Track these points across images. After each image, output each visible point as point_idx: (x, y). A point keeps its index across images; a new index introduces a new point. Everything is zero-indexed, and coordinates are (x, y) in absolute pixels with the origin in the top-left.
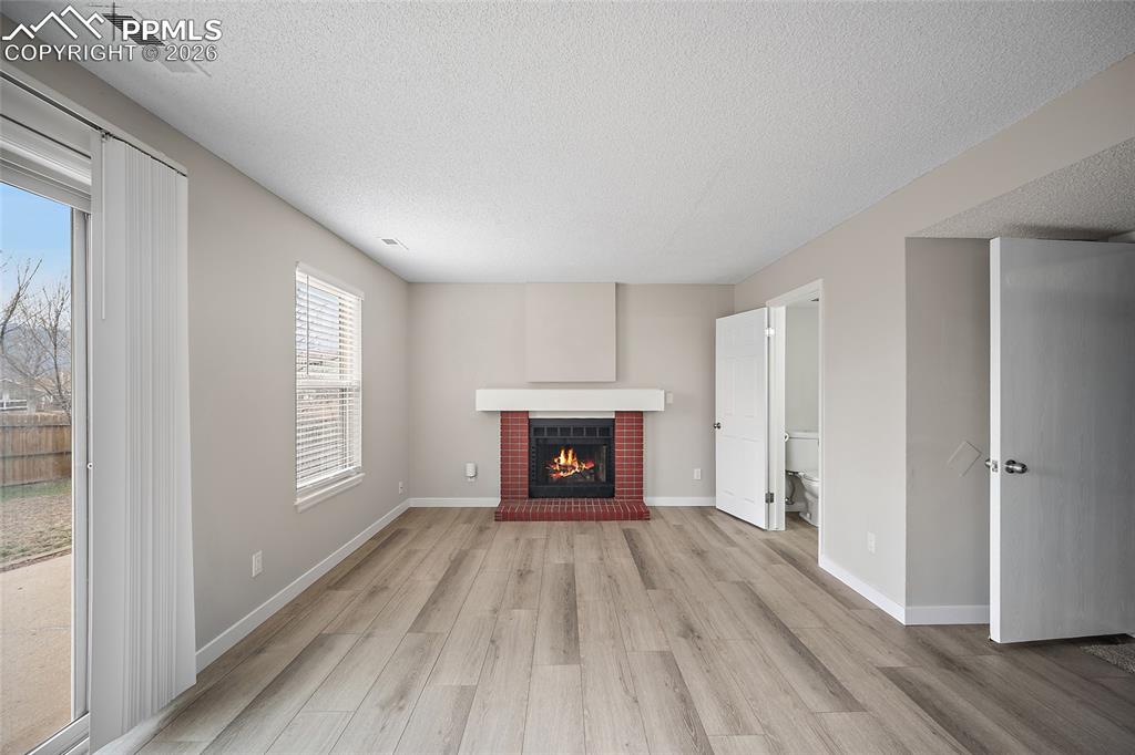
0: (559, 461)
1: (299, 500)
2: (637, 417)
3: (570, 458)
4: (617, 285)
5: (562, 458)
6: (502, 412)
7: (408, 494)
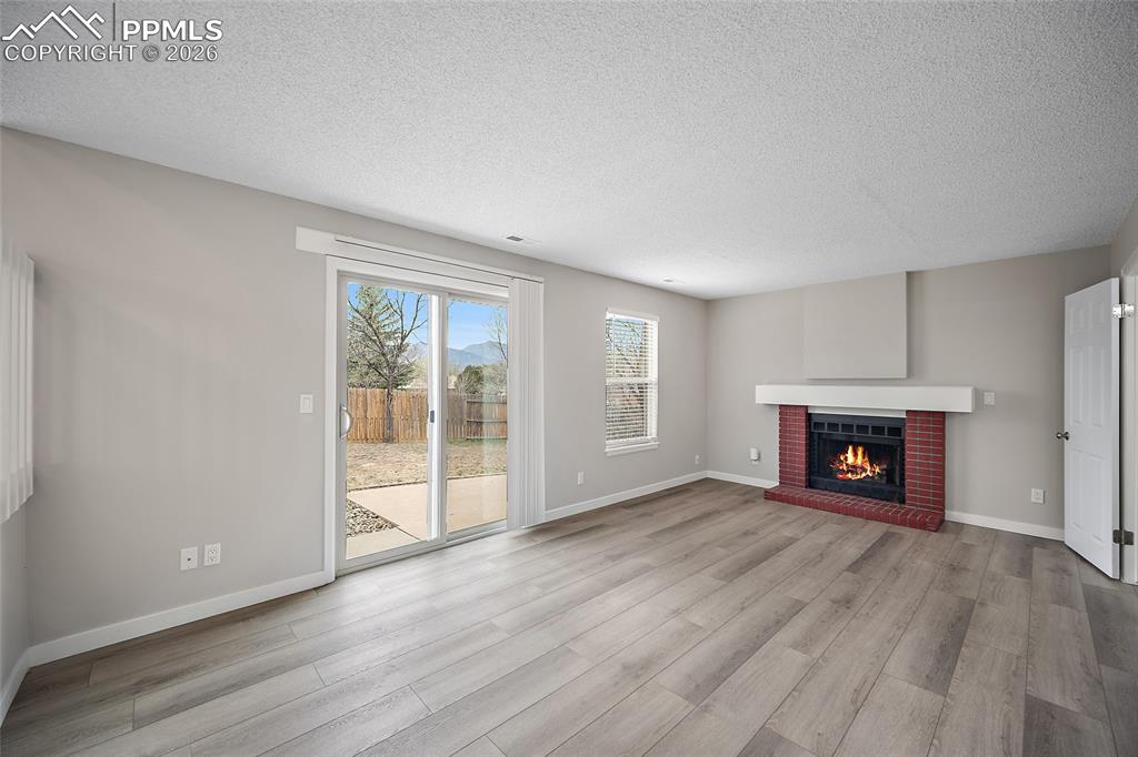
0: (846, 459)
1: (607, 450)
2: (938, 419)
3: (860, 457)
4: (910, 275)
5: (850, 455)
6: (781, 406)
7: (704, 466)
